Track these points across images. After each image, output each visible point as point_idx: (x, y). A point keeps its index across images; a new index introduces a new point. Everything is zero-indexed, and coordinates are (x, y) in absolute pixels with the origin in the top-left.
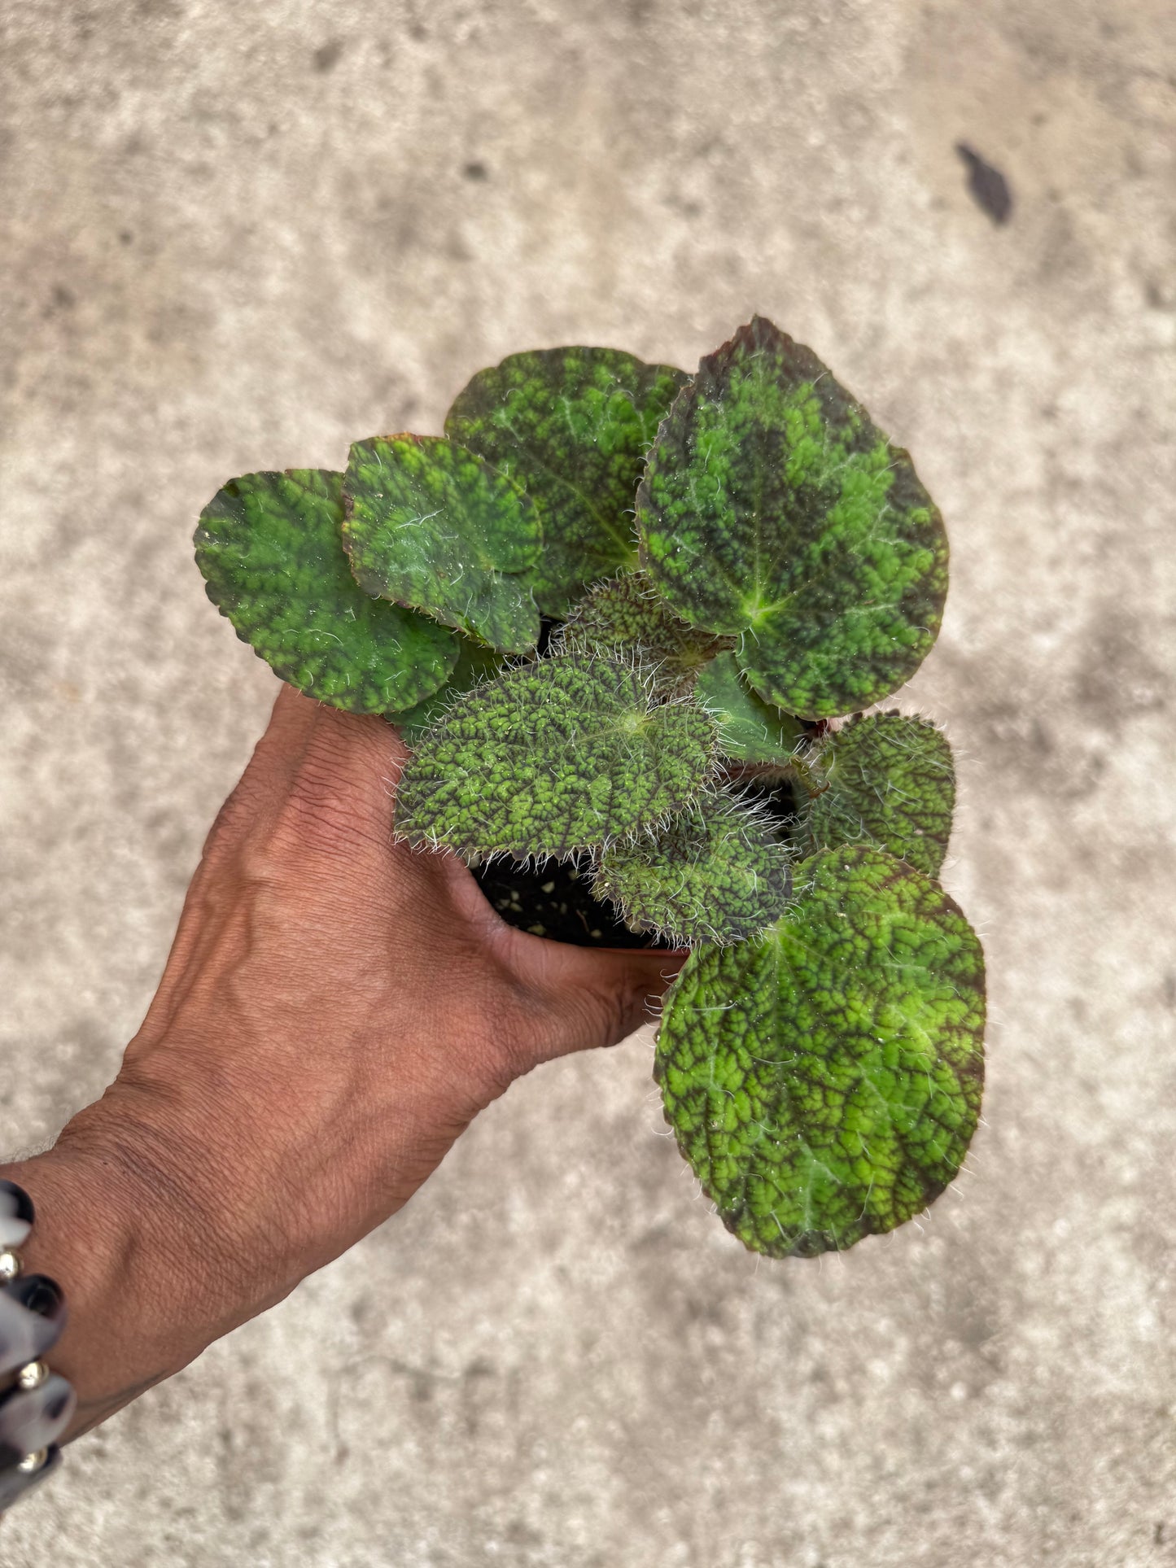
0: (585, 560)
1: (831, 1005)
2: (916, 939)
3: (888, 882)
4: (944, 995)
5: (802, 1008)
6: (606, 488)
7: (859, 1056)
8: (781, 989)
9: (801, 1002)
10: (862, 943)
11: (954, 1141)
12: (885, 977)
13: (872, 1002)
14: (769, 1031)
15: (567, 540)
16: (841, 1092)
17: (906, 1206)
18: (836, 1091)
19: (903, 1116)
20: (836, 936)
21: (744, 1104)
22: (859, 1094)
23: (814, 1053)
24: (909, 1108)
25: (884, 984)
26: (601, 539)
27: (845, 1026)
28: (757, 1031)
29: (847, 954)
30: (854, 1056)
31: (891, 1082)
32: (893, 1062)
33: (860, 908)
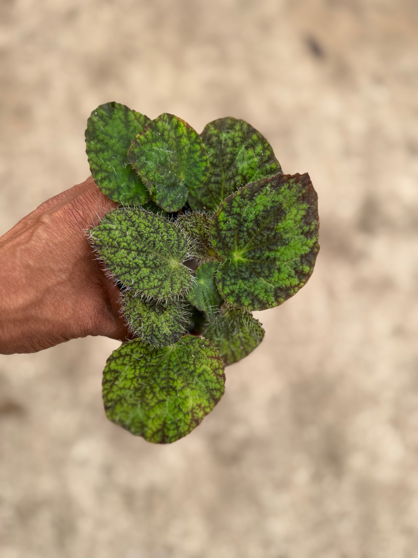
0: (208, 197)
2: (208, 378)
3: (212, 357)
6: (231, 182)
7: (170, 395)
9: (165, 370)
10: (192, 368)
11: (177, 435)
12: (193, 381)
13: (184, 384)
22: (162, 404)
24: (172, 418)
25: (191, 382)
26: (217, 195)
27: (172, 384)
28: (146, 368)
29: (186, 367)
30: (168, 394)
31: (173, 407)
32: (177, 404)
33: (199, 358)
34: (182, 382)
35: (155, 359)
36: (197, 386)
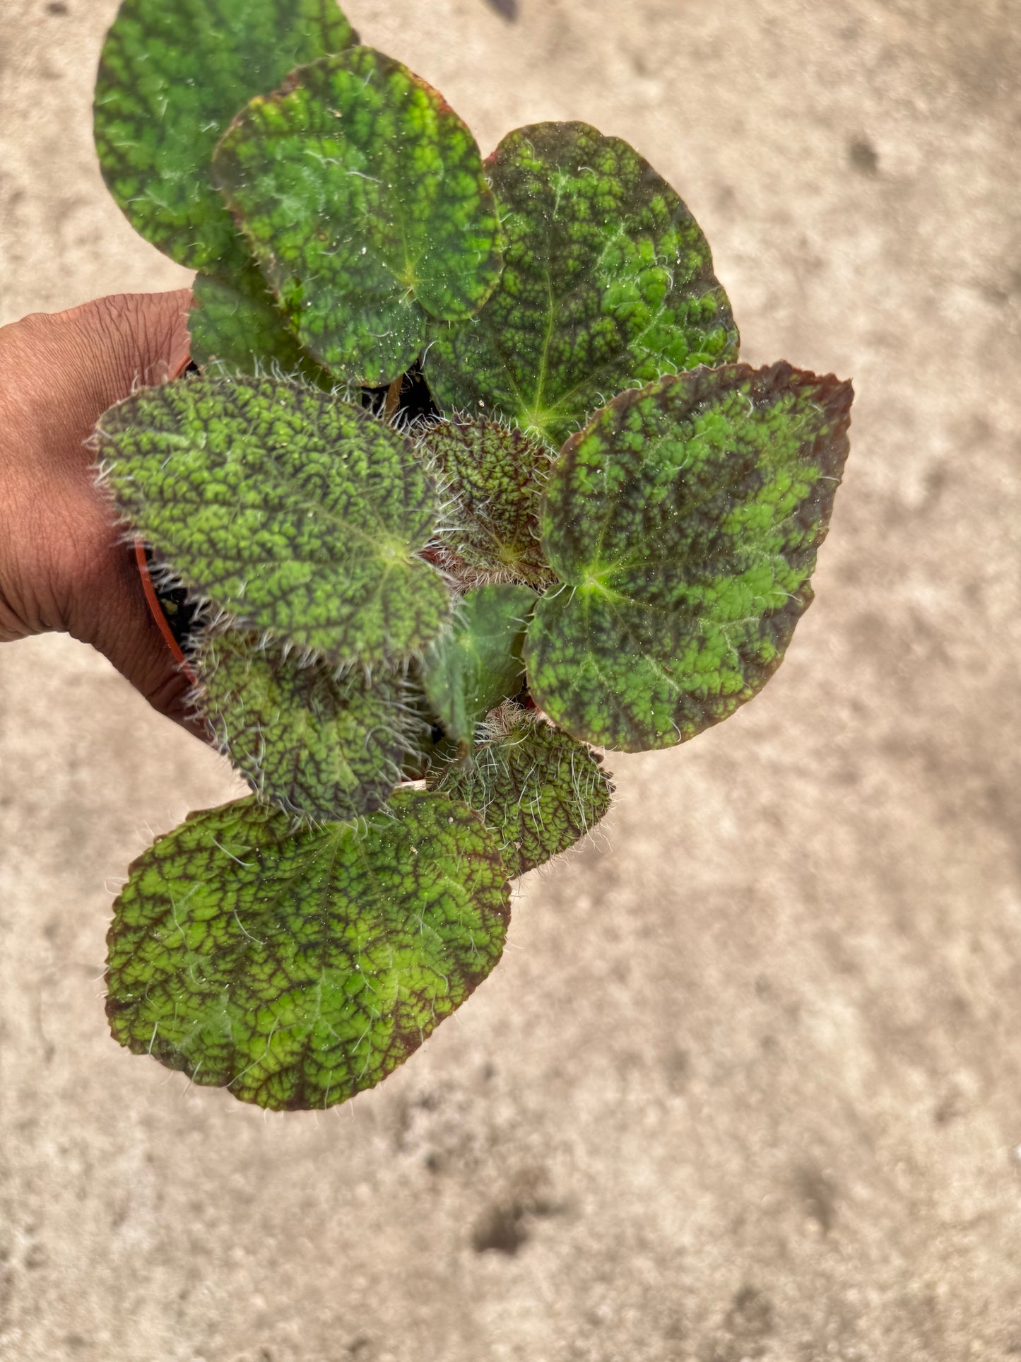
0: (497, 371)
1: (341, 911)
2: (453, 912)
3: (474, 854)
4: (436, 968)
5: (316, 896)
6: (575, 334)
7: (330, 966)
8: (311, 868)
9: (319, 890)
10: (409, 884)
11: (347, 1082)
12: (405, 923)
13: (376, 933)
14: (271, 894)
15: (502, 338)
16: (290, 980)
17: (270, 1096)
18: (287, 977)
19: (323, 1035)
20: (394, 863)
21: (198, 933)
22: (303, 993)
23: (294, 935)
24: (333, 1033)
25: (399, 927)
26: (528, 370)
27: (339, 935)
28: (259, 889)
29: (390, 883)
30: (325, 963)
31: (337, 1004)
32: (352, 990)
33: (433, 856)
34: (371, 929)
35: (292, 859)
36: (417, 937)
